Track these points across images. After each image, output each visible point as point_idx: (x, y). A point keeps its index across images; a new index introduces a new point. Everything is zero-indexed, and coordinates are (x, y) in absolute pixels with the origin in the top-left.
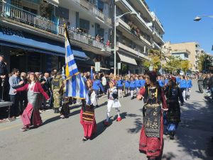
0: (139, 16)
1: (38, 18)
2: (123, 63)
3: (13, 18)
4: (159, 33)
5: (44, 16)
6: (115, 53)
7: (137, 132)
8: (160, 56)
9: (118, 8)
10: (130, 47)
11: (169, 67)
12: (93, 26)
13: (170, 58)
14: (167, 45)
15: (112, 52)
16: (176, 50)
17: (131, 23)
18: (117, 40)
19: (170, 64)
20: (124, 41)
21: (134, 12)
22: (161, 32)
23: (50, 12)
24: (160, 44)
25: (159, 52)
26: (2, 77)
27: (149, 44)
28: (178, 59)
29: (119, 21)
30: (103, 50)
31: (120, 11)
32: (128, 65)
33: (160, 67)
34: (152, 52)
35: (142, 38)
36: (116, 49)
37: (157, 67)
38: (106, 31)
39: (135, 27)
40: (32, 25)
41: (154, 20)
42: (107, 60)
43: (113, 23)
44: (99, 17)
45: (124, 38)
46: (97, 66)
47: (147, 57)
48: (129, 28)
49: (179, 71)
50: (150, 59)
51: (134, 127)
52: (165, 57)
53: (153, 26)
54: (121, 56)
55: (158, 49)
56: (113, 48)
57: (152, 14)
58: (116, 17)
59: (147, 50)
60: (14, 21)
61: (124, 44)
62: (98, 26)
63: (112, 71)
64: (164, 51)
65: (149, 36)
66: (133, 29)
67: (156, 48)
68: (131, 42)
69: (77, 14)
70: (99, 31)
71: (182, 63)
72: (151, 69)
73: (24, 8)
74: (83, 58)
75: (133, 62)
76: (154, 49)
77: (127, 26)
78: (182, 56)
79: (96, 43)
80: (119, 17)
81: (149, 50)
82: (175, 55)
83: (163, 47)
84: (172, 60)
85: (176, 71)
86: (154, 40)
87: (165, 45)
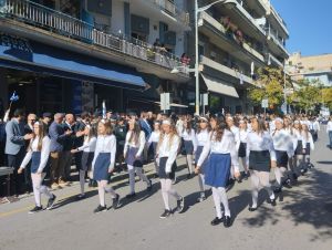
0: (240, 7)
2: (212, 94)
3: (13, 17)
4: (280, 38)
5: (67, 11)
6: (196, 75)
7: (261, 225)
8: (282, 79)
10: (225, 64)
11: (299, 99)
12: (155, 28)
13: (301, 83)
14: (294, 58)
15: (192, 74)
16: (312, 69)
17: (225, 20)
18: (201, 53)
19: (301, 94)
20: (213, 54)
22: (282, 36)
24: (282, 57)
25: (279, 72)
27: (261, 58)
28: (317, 85)
29: (202, 16)
30: (175, 71)
32: (222, 97)
33: (281, 100)
34: (266, 73)
35: (246, 46)
36: (198, 69)
37: (276, 101)
38: (181, 36)
39: (235, 27)
40: (46, 28)
41: (268, 13)
42: (183, 90)
43: (192, 21)
44: (167, 11)
45: (214, 48)
46: (165, 101)
47: (259, 84)
48: (223, 30)
49: (318, 108)
52: (291, 81)
53: (267, 25)
54: (208, 82)
55: (277, 67)
56: (193, 67)
57: (265, 2)
58: (197, 10)
59: (256, 69)
60: (15, 22)
61: (213, 59)
62: (164, 26)
63: (193, 110)
64: (288, 69)
65: (260, 44)
66: (230, 30)
67: (274, 65)
68: (227, 55)
69: (127, 6)
70: (166, 36)
71: (324, 92)
72: (265, 104)
74: (138, 87)
75: (231, 91)
76: (270, 67)
77: (218, 26)
78: (324, 80)
79: (160, 59)
80: (202, 10)
81: (260, 70)
82: (310, 78)
83: (287, 62)
84: (304, 87)
85: (312, 108)
86: (270, 51)
87: (290, 59)
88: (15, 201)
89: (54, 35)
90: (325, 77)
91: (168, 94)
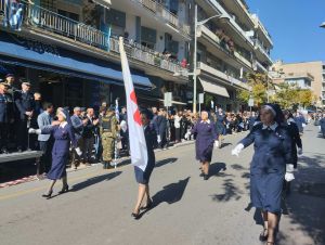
0: (232, 21)
1: (79, 26)
2: (207, 94)
3: (44, 27)
4: (265, 48)
5: (88, 23)
6: (195, 78)
7: (227, 200)
8: (266, 82)
9: (200, 9)
10: (219, 69)
11: (280, 100)
12: (161, 38)
13: (282, 86)
14: (276, 65)
15: (191, 77)
16: (291, 74)
17: (220, 32)
18: (198, 60)
19: (281, 95)
20: (209, 60)
21: (225, 14)
22: (267, 46)
23: (98, 18)
24: (266, 64)
25: (264, 76)
26: (28, 113)
27: (248, 64)
28: (295, 88)
29: (201, 29)
30: (177, 74)
31: (203, 14)
32: (216, 97)
33: (265, 99)
34: (253, 77)
35: (237, 54)
36: (196, 72)
37: (260, 101)
38: (182, 45)
39: (227, 39)
40: (72, 37)
41: (256, 27)
42: (183, 90)
43: (193, 32)
44: (171, 24)
45: (210, 55)
46: (168, 99)
47: (244, 85)
48: (218, 40)
49: (295, 107)
50: (250, 88)
51: (222, 192)
52: (273, 85)
53: (255, 37)
54: (204, 83)
55: (263, 72)
56: (192, 71)
57: (254, 18)
58: (197, 23)
59: (244, 73)
60: (46, 32)
61: (209, 64)
62: (169, 36)
63: (190, 107)
64: (272, 74)
65: (247, 53)
66: (223, 40)
67: (259, 70)
68: (220, 61)
69: (138, 19)
70: (170, 45)
71: (301, 94)
72: (251, 103)
73: (60, 12)
74: (146, 87)
75: (223, 92)
76: (257, 72)
77: (214, 37)
78: (301, 84)
79: (165, 63)
80: (201, 23)
81: (248, 75)
82: (289, 82)
83: (271, 68)
84: (284, 90)
85: (291, 108)
86: (256, 59)
87: (274, 65)
88: (43, 179)
89: (78, 42)
90: (303, 81)
91: (170, 94)
